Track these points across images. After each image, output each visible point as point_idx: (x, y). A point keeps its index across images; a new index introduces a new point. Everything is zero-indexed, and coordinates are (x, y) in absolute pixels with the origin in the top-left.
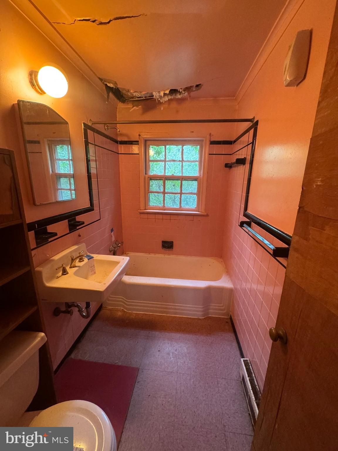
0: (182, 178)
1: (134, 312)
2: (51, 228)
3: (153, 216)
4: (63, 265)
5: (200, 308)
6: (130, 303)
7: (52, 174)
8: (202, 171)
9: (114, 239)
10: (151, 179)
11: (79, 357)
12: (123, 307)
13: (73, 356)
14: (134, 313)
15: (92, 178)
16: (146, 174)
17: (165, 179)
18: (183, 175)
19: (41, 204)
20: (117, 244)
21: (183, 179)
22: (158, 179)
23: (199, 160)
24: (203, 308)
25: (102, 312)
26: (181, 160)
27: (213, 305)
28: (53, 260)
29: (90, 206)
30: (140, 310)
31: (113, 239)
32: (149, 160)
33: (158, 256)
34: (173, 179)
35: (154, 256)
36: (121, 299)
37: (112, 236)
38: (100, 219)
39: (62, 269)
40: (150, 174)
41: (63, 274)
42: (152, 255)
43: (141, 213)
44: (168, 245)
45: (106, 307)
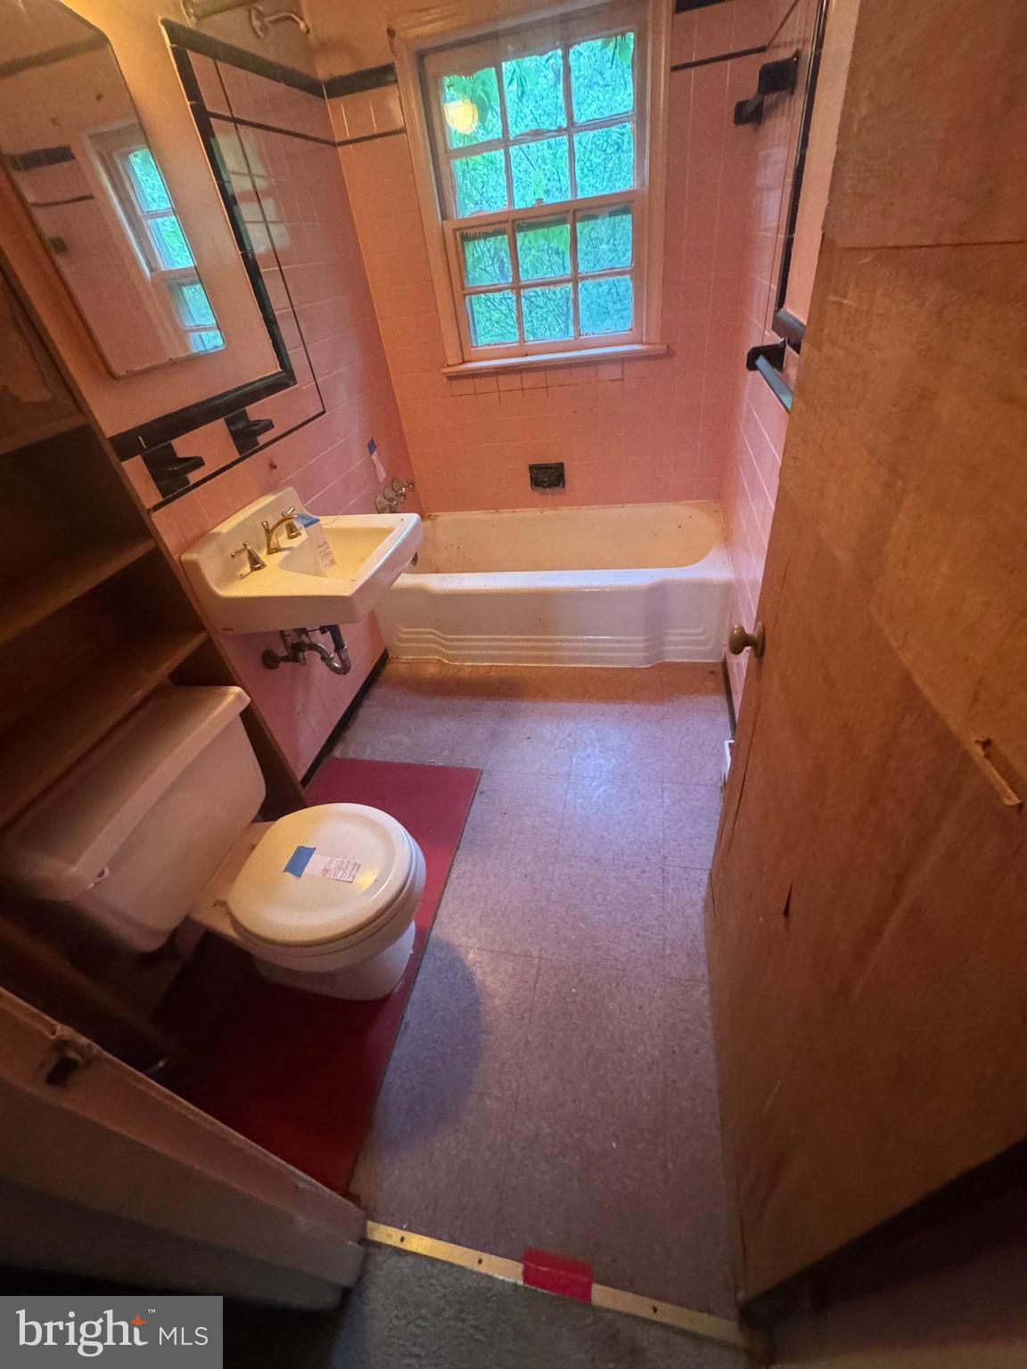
0: (575, 211)
1: (466, 664)
2: (183, 446)
3: (490, 383)
4: (245, 545)
5: (639, 642)
6: (454, 643)
7: (152, 278)
8: (647, 162)
9: (384, 475)
10: (466, 238)
11: (351, 755)
12: (439, 653)
13: (337, 753)
14: (468, 666)
15: (260, 267)
16: (444, 217)
17: (513, 224)
18: (580, 196)
19: (127, 372)
20: (396, 489)
21: (579, 214)
22: (490, 229)
23: (633, 110)
24: (645, 641)
25: (390, 667)
26: (565, 125)
27: (675, 631)
28: (218, 534)
29: (280, 369)
30: (483, 658)
31: (382, 474)
32: (446, 152)
33: (522, 513)
34: (543, 219)
35: (510, 515)
36: (429, 636)
37: (375, 466)
38: (324, 412)
39: (245, 556)
40: (460, 217)
41: (253, 569)
42: (506, 514)
43: (451, 378)
44: (548, 478)
45: (397, 658)
